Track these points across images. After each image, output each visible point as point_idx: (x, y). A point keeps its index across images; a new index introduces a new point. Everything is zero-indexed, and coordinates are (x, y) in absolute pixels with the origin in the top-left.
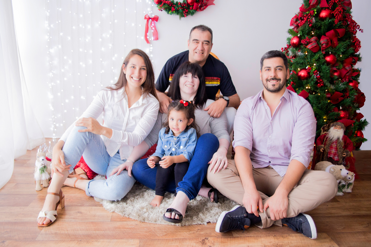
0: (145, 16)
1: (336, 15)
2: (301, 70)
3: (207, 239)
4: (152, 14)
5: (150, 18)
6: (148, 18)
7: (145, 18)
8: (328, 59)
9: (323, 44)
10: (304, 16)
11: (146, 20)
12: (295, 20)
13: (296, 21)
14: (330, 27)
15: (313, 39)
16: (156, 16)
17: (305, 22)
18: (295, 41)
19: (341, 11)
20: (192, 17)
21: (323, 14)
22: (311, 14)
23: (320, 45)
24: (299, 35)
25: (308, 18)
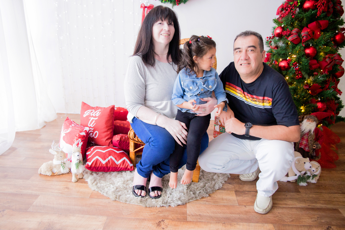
0: (141, 5)
1: (319, 6)
2: (283, 60)
3: (163, 221)
4: (147, 3)
5: (145, 7)
6: (144, 6)
7: (141, 7)
8: (308, 51)
9: (303, 36)
10: (289, 7)
11: (142, 9)
12: (280, 9)
13: (282, 11)
14: (312, 19)
15: (294, 31)
16: (151, 4)
17: (289, 12)
18: (278, 31)
19: (324, 2)
20: (184, 4)
21: (307, 5)
22: (295, 5)
23: (301, 37)
24: (283, 26)
25: (292, 9)
